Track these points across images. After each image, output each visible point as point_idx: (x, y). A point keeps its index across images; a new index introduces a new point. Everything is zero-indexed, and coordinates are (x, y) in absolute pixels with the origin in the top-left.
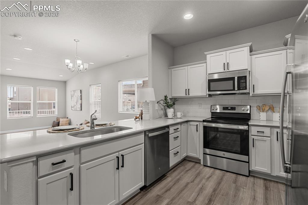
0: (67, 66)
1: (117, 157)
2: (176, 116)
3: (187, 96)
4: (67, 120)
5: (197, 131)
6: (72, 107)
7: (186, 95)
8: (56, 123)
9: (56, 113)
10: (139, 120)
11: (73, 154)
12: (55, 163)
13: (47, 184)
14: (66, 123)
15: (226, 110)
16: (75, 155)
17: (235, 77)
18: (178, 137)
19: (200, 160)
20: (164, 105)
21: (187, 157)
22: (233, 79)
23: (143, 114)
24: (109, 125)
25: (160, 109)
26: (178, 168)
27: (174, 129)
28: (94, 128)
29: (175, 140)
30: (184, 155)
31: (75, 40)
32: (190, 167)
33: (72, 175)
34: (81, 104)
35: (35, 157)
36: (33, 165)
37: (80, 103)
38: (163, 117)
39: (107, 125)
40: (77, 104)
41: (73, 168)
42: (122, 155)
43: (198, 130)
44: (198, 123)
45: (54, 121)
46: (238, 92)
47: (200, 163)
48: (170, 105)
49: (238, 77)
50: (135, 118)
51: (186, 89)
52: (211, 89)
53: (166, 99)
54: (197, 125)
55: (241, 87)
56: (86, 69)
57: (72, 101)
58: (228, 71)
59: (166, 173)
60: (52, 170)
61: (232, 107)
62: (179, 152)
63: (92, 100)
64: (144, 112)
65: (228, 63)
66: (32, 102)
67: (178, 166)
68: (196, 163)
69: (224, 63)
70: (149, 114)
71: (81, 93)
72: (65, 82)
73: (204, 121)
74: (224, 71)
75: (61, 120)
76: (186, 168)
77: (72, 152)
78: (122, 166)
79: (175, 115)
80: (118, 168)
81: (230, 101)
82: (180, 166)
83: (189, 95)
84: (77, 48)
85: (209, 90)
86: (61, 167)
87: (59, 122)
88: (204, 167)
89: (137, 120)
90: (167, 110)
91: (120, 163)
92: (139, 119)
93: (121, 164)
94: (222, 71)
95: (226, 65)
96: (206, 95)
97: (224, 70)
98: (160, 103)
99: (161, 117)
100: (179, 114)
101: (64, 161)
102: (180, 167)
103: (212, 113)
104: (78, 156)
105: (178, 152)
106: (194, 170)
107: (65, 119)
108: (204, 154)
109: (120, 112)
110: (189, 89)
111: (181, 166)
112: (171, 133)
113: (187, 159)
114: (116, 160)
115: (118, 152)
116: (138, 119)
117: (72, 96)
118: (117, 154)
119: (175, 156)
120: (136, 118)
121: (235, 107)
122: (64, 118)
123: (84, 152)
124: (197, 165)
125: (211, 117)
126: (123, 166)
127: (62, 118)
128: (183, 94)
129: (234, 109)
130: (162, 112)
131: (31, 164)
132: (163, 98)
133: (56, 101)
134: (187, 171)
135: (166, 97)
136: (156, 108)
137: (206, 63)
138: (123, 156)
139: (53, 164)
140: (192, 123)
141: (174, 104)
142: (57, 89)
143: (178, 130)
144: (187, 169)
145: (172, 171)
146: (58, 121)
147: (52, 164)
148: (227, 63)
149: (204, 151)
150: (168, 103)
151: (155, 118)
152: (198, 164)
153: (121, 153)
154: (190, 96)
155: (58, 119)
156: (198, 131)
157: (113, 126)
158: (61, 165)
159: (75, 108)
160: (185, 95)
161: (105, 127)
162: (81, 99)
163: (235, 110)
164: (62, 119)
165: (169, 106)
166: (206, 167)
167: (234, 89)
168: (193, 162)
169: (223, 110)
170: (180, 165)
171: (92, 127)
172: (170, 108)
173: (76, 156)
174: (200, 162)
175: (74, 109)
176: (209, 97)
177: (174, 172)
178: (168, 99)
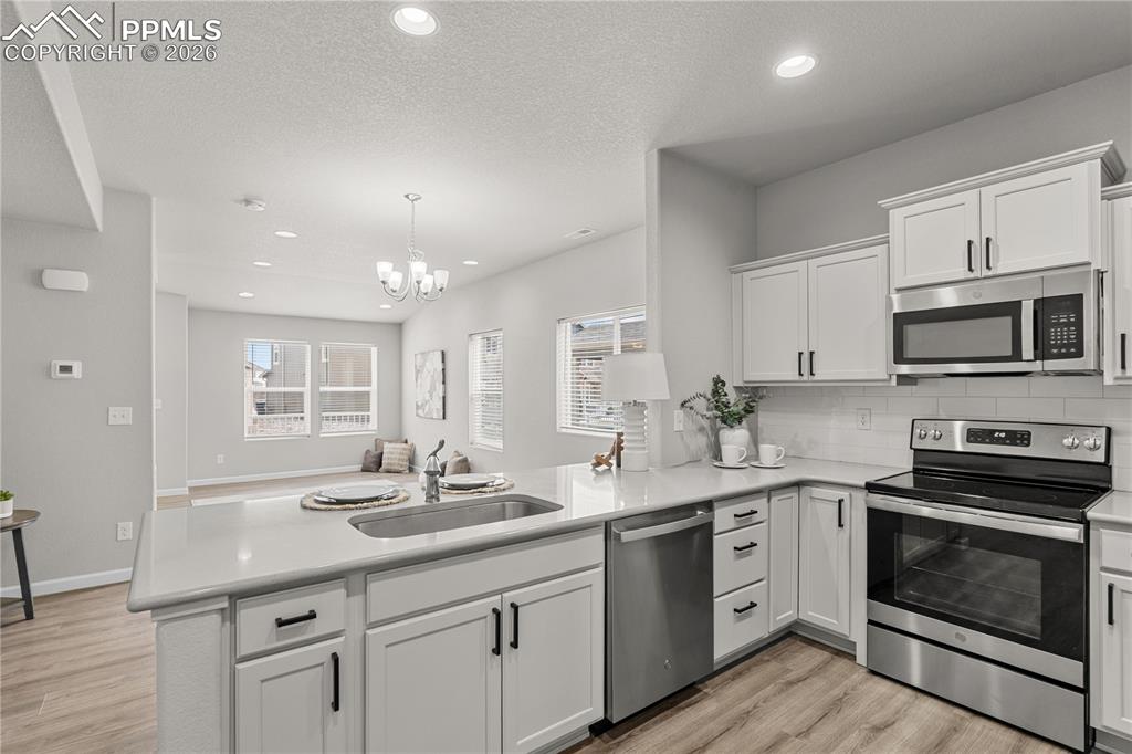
0: (383, 282)
1: (495, 610)
2: (757, 458)
3: (805, 378)
4: (404, 449)
5: (840, 525)
6: (418, 407)
7: (801, 374)
8: (373, 457)
9: (373, 425)
10: (610, 469)
11: (343, 592)
12: (285, 617)
13: (263, 681)
14: (402, 457)
15: (983, 442)
16: (348, 596)
17: (1020, 302)
18: (753, 545)
19: (855, 643)
20: (709, 414)
21: (798, 623)
22: (1012, 309)
23: (623, 448)
24: (493, 489)
25: (695, 428)
26: (755, 665)
27: (736, 516)
28: (438, 499)
29: (740, 557)
30: (785, 617)
31: (407, 196)
32: (809, 667)
33: (335, 659)
34: (444, 398)
35: (226, 598)
36: (223, 621)
37: (441, 395)
38: (706, 458)
39: (484, 489)
40: (431, 396)
41: (341, 639)
42: (512, 605)
43: (845, 521)
44: (844, 494)
45: (368, 452)
46: (1038, 366)
47: (854, 658)
48: (731, 414)
49: (1036, 301)
50: (594, 461)
51: (800, 354)
52: (910, 354)
53: (715, 393)
54: (840, 501)
55: (1055, 346)
56: (441, 290)
57: (420, 389)
58: (990, 273)
59: (702, 681)
60: (278, 640)
61: (1015, 432)
62: (756, 605)
63: (477, 385)
64: (629, 441)
65: (988, 240)
66: (307, 390)
67: (758, 657)
68: (839, 653)
69: (970, 243)
70: (644, 448)
71: (443, 361)
72: (399, 327)
73: (871, 487)
74: (971, 276)
75: (387, 448)
76: (790, 671)
77: (340, 588)
78: (511, 644)
79: (752, 456)
80: (497, 651)
81: (1005, 403)
82: (766, 658)
83: (812, 374)
84: (413, 223)
85: (899, 358)
86: (303, 634)
87: (382, 454)
88: (869, 676)
89: (600, 469)
90: (721, 432)
91: (505, 632)
92: (610, 465)
93: (507, 637)
94: (963, 277)
95: (980, 251)
96: (886, 377)
97: (970, 269)
98: (691, 408)
99: (695, 461)
100: (768, 453)
101: (312, 615)
102: (762, 661)
103: (915, 450)
104: (357, 600)
105: (753, 605)
106: (819, 683)
107: (398, 445)
108: (870, 622)
109: (564, 430)
110: (812, 353)
111: (768, 661)
112: (721, 530)
113: (800, 633)
114: (492, 619)
115: (500, 592)
116: (604, 467)
117: (418, 372)
118: (494, 601)
119: (740, 619)
120: (598, 464)
121: (1029, 434)
122: (396, 441)
123: (377, 587)
124: (841, 665)
125: (911, 469)
126: (515, 645)
127: (390, 442)
128: (786, 372)
129: (1022, 439)
130: (702, 441)
131: (217, 618)
132: (708, 389)
133: (373, 389)
134: (791, 684)
135: (718, 383)
136: (678, 427)
137: (888, 243)
138: (515, 607)
139: (281, 623)
140: (817, 491)
141: (749, 410)
142: (374, 350)
143: (756, 518)
144: (791, 676)
145: (728, 674)
146: (379, 452)
147: (278, 620)
148: (984, 242)
149: (869, 609)
150: (727, 407)
151: (670, 465)
152: (846, 660)
153: (509, 597)
154: (815, 378)
155: (378, 443)
156: (847, 526)
157: (507, 493)
158: (303, 626)
159: (427, 410)
160: (797, 377)
161: (476, 496)
162: (444, 383)
163: (1028, 445)
164: (393, 445)
165: (729, 419)
166: (876, 678)
167: (1017, 355)
168: (824, 647)
169: (968, 441)
170: (764, 655)
171: (433, 497)
172: (732, 427)
173: (352, 598)
174: (853, 653)
175: (422, 415)
176: (898, 384)
177: (733, 679)
178: (728, 389)
